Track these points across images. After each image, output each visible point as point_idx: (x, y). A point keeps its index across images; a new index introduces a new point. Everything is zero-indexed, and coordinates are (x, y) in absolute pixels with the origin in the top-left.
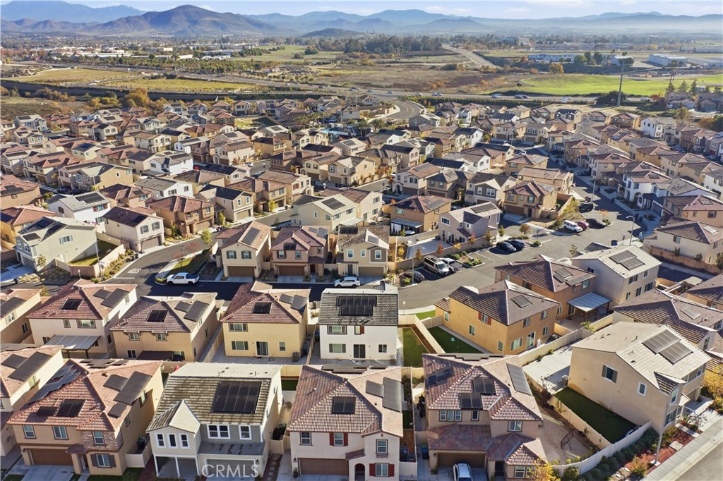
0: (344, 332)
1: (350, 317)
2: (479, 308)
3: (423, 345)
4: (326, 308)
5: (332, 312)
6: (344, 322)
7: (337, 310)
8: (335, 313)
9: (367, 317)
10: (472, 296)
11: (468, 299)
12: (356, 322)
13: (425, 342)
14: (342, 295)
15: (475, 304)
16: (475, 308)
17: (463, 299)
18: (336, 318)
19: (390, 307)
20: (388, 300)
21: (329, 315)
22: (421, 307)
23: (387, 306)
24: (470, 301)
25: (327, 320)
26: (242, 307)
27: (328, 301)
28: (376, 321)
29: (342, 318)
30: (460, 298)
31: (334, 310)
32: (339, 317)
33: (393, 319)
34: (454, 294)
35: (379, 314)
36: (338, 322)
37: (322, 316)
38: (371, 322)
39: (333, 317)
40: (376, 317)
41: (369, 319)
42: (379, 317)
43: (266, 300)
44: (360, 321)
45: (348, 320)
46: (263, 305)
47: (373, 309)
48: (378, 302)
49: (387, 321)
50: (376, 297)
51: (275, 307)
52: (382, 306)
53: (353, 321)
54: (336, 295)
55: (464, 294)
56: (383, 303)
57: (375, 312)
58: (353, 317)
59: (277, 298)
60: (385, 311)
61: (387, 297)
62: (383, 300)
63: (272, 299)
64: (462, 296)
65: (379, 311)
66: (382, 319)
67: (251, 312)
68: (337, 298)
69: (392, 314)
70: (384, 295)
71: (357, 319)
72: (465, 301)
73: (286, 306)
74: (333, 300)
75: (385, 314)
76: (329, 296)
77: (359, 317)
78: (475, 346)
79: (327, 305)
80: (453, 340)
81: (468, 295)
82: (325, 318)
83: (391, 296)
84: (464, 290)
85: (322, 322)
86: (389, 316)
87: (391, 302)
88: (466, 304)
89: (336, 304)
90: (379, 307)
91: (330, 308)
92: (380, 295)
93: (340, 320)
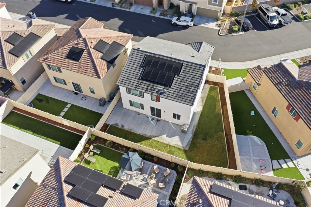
0: (142, 95)
1: (149, 83)
2: (290, 99)
3: (221, 113)
4: (130, 67)
5: (134, 73)
6: (141, 88)
7: (140, 72)
8: (136, 75)
9: (165, 88)
10: (288, 80)
11: (283, 83)
12: (152, 90)
13: (224, 109)
14: (150, 55)
15: (289, 92)
16: (287, 97)
17: (277, 81)
18: (135, 82)
19: (192, 81)
20: (193, 71)
21: (130, 76)
22: (238, 61)
23: (189, 78)
24: (284, 86)
25: (127, 82)
26: (59, 49)
27: (134, 59)
28: (173, 94)
29: (141, 82)
30: (274, 78)
31: (136, 71)
32: (139, 81)
33: (190, 97)
34: (269, 70)
35: (178, 86)
36: (136, 87)
37: (123, 76)
38: (166, 95)
39: (133, 79)
40: (174, 90)
41: (166, 91)
42: (176, 91)
43: (81, 46)
44: (157, 90)
45: (145, 87)
46: (77, 51)
47: (175, 79)
48: (182, 71)
49: (184, 97)
50: (183, 64)
51: (87, 55)
52: (185, 76)
53: (150, 89)
54: (144, 53)
55: (280, 74)
56: (187, 74)
57: (175, 83)
58: (151, 84)
59: (91, 45)
60: (186, 84)
61: (194, 67)
62: (188, 70)
63: (86, 45)
64: (277, 76)
65: (179, 82)
66: (179, 94)
67: (65, 57)
68: (144, 57)
69: (191, 90)
70: (191, 64)
71: (155, 87)
72: (278, 83)
73: (97, 55)
74: (140, 58)
75: (184, 88)
76: (137, 53)
77: (157, 85)
78: (271, 127)
79: (132, 63)
80: (253, 113)
81: (285, 77)
82: (125, 79)
83: (198, 66)
84: (282, 69)
85: (121, 82)
86: (187, 91)
87: (195, 74)
88: (278, 88)
89: (141, 65)
90: (181, 78)
91: (134, 68)
92: (187, 63)
93: (138, 85)
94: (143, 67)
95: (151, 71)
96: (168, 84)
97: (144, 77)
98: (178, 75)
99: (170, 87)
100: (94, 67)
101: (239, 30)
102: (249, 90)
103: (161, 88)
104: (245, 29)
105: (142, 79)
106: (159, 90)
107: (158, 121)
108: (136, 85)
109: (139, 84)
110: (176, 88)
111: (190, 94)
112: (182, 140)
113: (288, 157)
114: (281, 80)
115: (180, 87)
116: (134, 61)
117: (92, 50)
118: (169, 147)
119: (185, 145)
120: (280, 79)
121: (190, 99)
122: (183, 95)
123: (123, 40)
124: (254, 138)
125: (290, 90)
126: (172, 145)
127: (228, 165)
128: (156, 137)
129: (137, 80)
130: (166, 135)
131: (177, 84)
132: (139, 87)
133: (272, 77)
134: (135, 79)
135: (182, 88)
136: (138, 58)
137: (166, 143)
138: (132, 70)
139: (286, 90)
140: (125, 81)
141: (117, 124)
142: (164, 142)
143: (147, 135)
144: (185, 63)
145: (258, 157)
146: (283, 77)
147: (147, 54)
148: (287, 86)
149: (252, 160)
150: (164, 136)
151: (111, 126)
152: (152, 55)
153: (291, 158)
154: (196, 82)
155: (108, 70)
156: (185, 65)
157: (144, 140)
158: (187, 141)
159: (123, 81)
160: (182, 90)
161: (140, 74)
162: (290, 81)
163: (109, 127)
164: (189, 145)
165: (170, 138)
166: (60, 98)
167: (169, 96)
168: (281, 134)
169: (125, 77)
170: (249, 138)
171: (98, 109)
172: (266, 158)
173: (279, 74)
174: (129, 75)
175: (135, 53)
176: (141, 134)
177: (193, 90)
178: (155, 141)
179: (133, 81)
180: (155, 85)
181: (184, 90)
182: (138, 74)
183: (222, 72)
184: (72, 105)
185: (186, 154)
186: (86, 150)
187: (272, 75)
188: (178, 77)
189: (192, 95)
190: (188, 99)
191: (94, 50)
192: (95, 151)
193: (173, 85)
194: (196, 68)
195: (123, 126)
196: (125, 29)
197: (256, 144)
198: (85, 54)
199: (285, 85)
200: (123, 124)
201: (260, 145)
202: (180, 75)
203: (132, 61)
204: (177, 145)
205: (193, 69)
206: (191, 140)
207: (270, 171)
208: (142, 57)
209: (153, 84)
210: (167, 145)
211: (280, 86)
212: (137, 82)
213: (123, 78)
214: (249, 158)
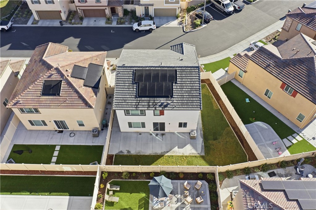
0: (143, 113)
1: (148, 99)
2: (283, 78)
3: (219, 109)
4: (122, 87)
5: (128, 92)
6: (141, 106)
7: (134, 90)
8: (132, 94)
9: (167, 99)
10: (275, 61)
11: (271, 65)
12: (154, 105)
13: (221, 104)
14: (139, 69)
15: (279, 72)
16: (280, 77)
17: (265, 65)
18: (132, 101)
19: (191, 85)
20: (189, 75)
21: (125, 96)
22: (213, 53)
23: (188, 82)
24: (273, 68)
25: (124, 104)
26: (30, 87)
27: (123, 77)
28: (177, 104)
29: (140, 100)
30: (262, 62)
31: (130, 89)
32: (136, 99)
33: (195, 102)
34: (254, 56)
35: (180, 94)
36: (136, 106)
37: (117, 99)
38: (171, 106)
39: (129, 99)
40: (177, 99)
41: (169, 102)
42: (180, 99)
43: (56, 77)
44: (160, 104)
45: (146, 104)
46: (53, 84)
47: (174, 87)
48: (178, 78)
49: (189, 104)
50: (176, 70)
51: (66, 86)
52: (183, 82)
53: (152, 105)
54: (132, 68)
55: (266, 58)
56: (184, 79)
57: (175, 92)
58: (151, 99)
59: (68, 74)
60: (187, 90)
61: (188, 71)
62: (184, 75)
63: (62, 75)
64: (263, 59)
65: (179, 90)
66: (183, 102)
67: (40, 94)
68: (133, 72)
69: (194, 94)
70: (184, 68)
71: (156, 101)
72: (267, 66)
73: (78, 84)
74: (129, 75)
75: (187, 94)
76: (124, 71)
77: (158, 99)
78: (269, 109)
79: (122, 82)
80: (247, 100)
81: (271, 59)
82: (121, 101)
83: (192, 69)
84: (265, 53)
85: (118, 106)
86: (190, 97)
87: (192, 78)
88: (269, 71)
89: (133, 81)
90: (179, 85)
91: (126, 87)
92: (180, 68)
93: (137, 104)
94: (136, 83)
95: (146, 86)
96: (169, 94)
97: (141, 94)
98: (176, 83)
99: (172, 97)
100: (81, 97)
101: (201, 23)
102: (235, 79)
103: (163, 100)
104: (207, 22)
105: (140, 97)
106: (162, 103)
107: (163, 135)
108: (135, 105)
109: (139, 103)
110: (178, 97)
111: (194, 99)
112: (195, 147)
113: (294, 132)
114: (269, 63)
115: (182, 94)
116: (124, 80)
117: (71, 80)
118: (185, 158)
119: (200, 152)
120: (266, 62)
121: (197, 104)
122: (188, 102)
123: (98, 60)
124: (259, 124)
125: (280, 70)
126: (188, 155)
127: (248, 157)
128: (167, 152)
129: (134, 99)
130: (177, 147)
131: (178, 92)
132: (139, 106)
133: (259, 62)
134: (132, 99)
135: (184, 94)
136: (127, 75)
137: (181, 155)
138: (125, 89)
139: (277, 71)
140: (121, 104)
141: (121, 152)
142: (178, 154)
143: (158, 153)
144: (178, 68)
145: (270, 140)
146: (269, 60)
147: (134, 68)
148: (276, 67)
149: (266, 145)
150: (176, 149)
151: (116, 155)
152: (141, 68)
153: (297, 132)
154: (196, 85)
155: (96, 97)
156: (179, 71)
157: (157, 160)
158: (200, 146)
159: (119, 104)
160: (185, 97)
161: (135, 92)
162: (276, 62)
163: (114, 157)
164: (204, 150)
165: (182, 148)
166: (44, 142)
167: (174, 106)
168: (279, 112)
169: (119, 99)
170: (254, 125)
171: (93, 142)
172: (277, 139)
173: (264, 58)
174: (123, 96)
175: (122, 71)
176: (151, 154)
177: (196, 94)
178: (169, 157)
179: (130, 101)
180: (155, 99)
181: (188, 97)
182: (133, 92)
183: (203, 68)
184: (62, 147)
185: (205, 160)
186: (102, 191)
187: (258, 60)
188: (177, 85)
189: (196, 99)
190: (194, 104)
191: (72, 78)
192: (114, 189)
193: (174, 94)
194: (191, 71)
195: (129, 152)
196: (86, 47)
197: (262, 129)
198: (63, 85)
199: (273, 66)
200: (128, 149)
201: (267, 129)
202: (178, 82)
203: (122, 80)
204: (193, 153)
205: (188, 73)
206: (203, 144)
207: (285, 150)
208: (130, 73)
209: (153, 99)
210: (182, 156)
211: (269, 69)
212: (135, 101)
213: (118, 101)
214: (263, 143)
